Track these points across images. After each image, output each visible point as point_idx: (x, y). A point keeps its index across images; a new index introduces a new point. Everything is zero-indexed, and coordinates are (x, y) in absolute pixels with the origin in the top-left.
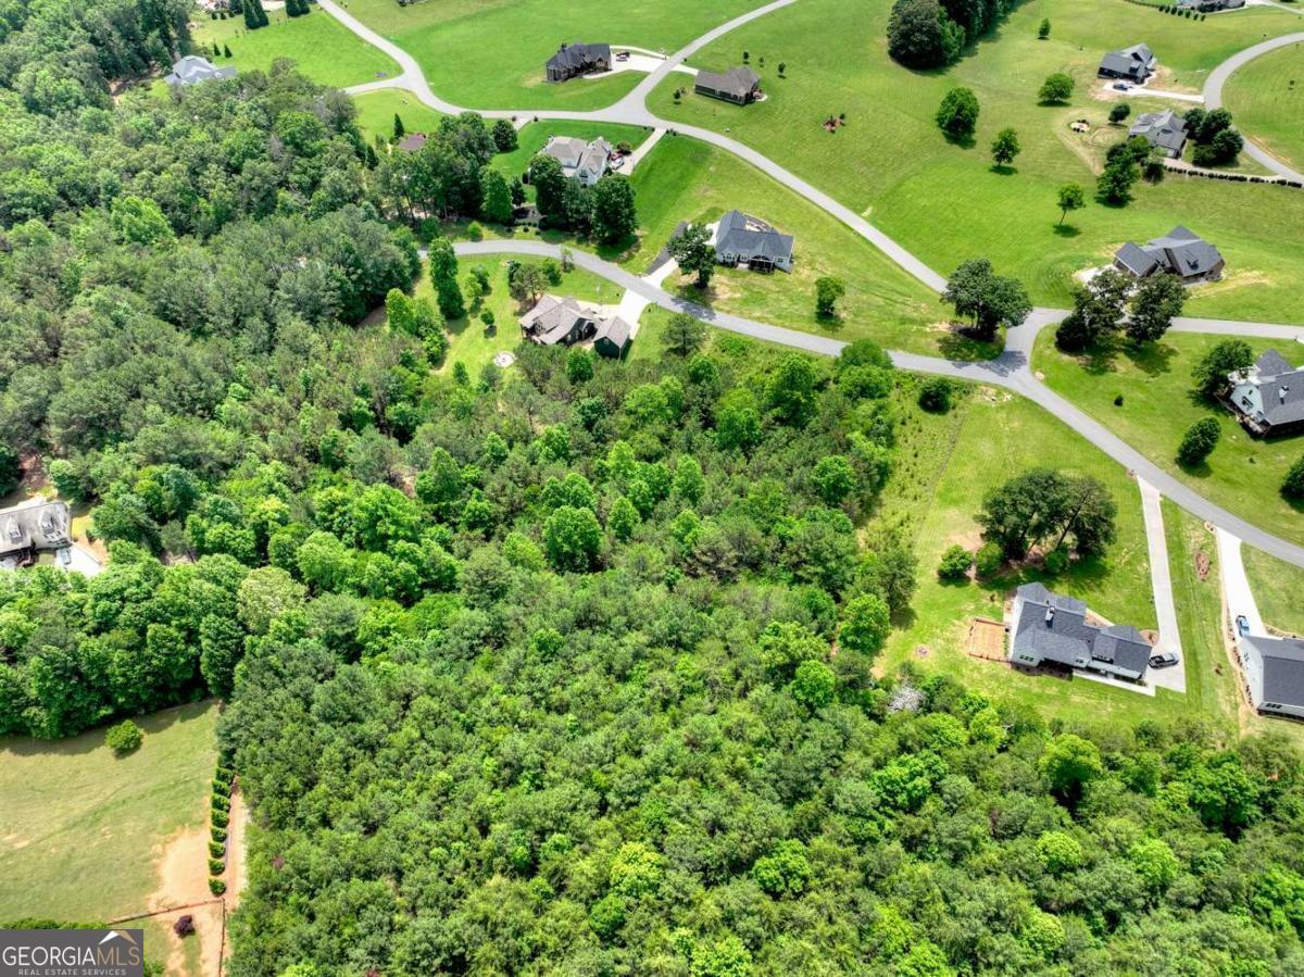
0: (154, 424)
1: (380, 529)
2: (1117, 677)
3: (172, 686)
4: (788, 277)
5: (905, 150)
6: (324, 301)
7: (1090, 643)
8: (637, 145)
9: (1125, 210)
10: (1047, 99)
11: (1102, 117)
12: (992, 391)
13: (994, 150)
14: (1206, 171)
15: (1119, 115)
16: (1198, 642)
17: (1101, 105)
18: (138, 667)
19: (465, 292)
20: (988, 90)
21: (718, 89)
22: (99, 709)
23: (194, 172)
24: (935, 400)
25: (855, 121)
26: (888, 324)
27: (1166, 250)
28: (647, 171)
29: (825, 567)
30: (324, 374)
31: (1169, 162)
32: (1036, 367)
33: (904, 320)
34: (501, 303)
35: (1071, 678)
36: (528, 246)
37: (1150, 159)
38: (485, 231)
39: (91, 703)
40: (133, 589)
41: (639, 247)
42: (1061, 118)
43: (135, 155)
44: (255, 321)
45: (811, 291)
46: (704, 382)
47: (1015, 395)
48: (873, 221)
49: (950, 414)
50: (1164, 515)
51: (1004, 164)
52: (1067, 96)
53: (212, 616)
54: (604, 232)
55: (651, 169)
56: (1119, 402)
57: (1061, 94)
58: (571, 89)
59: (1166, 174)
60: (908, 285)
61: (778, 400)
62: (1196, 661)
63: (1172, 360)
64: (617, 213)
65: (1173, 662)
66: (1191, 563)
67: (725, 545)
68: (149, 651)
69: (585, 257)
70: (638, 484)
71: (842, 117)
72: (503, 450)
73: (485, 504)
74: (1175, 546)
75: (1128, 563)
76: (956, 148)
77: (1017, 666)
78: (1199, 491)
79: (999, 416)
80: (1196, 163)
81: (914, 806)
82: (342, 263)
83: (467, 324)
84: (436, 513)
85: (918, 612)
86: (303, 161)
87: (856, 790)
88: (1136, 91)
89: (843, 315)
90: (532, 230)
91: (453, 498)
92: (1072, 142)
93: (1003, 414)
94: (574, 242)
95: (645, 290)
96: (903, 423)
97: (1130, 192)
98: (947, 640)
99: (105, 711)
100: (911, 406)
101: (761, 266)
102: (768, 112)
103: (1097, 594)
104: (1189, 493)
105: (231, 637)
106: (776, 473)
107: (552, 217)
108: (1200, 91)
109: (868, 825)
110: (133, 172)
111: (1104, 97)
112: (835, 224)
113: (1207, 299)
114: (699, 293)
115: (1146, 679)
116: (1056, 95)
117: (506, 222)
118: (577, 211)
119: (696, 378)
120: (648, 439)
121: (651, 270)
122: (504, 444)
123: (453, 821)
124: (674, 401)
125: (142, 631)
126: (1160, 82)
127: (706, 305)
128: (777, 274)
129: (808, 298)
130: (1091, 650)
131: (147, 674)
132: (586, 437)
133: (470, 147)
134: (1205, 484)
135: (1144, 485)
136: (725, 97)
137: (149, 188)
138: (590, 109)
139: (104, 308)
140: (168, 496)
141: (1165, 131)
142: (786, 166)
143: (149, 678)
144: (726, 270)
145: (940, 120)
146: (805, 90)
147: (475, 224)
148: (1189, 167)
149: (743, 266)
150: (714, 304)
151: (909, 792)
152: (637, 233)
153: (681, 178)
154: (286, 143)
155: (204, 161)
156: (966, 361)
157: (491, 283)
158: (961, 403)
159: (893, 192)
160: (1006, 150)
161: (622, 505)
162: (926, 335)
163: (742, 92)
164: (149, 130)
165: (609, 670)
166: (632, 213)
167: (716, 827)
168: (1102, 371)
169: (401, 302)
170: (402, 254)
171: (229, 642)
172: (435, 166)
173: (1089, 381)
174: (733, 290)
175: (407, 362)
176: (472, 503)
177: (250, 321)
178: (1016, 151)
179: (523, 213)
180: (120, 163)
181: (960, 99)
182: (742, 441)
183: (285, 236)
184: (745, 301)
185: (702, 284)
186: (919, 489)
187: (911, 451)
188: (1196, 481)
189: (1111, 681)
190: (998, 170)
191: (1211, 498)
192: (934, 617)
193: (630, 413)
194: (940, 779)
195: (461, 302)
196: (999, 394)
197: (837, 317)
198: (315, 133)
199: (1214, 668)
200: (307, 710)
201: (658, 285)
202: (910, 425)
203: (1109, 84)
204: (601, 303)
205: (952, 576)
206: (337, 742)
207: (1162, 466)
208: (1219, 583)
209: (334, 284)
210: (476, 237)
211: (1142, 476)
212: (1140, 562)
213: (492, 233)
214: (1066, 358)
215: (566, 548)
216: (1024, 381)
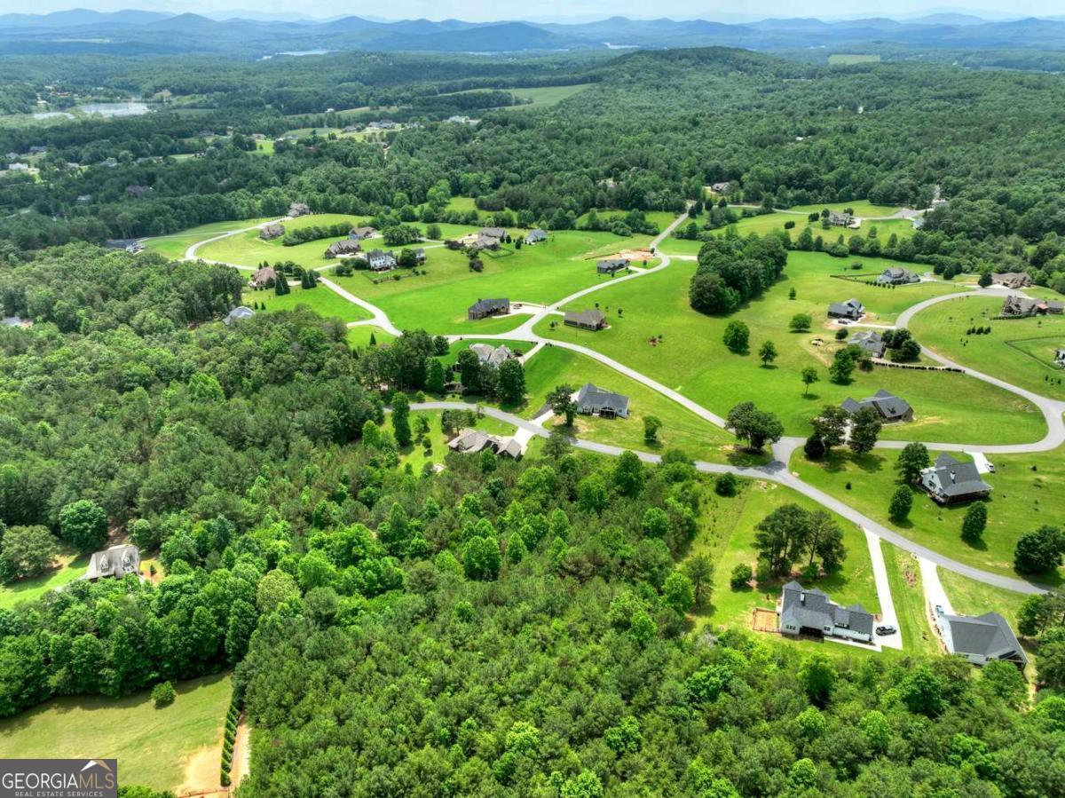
0: (210, 494)
1: (355, 550)
2: (855, 640)
3: (201, 658)
4: (625, 421)
5: (703, 356)
6: (322, 428)
7: (832, 615)
8: (526, 352)
9: (850, 387)
10: (795, 329)
11: (832, 338)
12: (763, 483)
13: (761, 354)
14: (900, 365)
15: (842, 335)
16: (910, 621)
17: (830, 331)
18: (183, 638)
19: (412, 428)
20: (758, 326)
21: (579, 322)
22: (149, 673)
23: (242, 363)
24: (726, 487)
25: (668, 340)
26: (694, 447)
27: (874, 403)
28: (534, 363)
29: (651, 572)
30: (319, 472)
31: (875, 360)
32: (791, 470)
33: (703, 444)
34: (436, 435)
35: (823, 642)
36: (455, 404)
37: (864, 358)
38: (426, 397)
39: (146, 667)
40: (189, 585)
41: (527, 405)
42: (804, 340)
43: (206, 353)
44: (278, 439)
45: (642, 428)
46: (569, 471)
47: (780, 485)
48: (682, 393)
49: (737, 497)
50: (883, 549)
51: (768, 363)
52: (808, 327)
53: (240, 600)
54: (504, 394)
55: (536, 364)
56: (849, 487)
57: (805, 326)
58: (486, 323)
59: (874, 366)
60: (706, 426)
61: (618, 481)
62: (909, 631)
63: (883, 464)
64: (513, 381)
65: (894, 632)
66: (904, 577)
67: (584, 559)
68: (192, 627)
69: (492, 411)
70: (526, 526)
71: (660, 337)
72: (435, 509)
73: (423, 541)
74: (891, 567)
75: (859, 577)
76: (737, 356)
77: (785, 635)
78: (905, 536)
79: (769, 498)
80: (892, 360)
81: (713, 697)
82: (335, 408)
83: (413, 449)
84: (390, 549)
85: (718, 607)
86: (314, 355)
87: (672, 685)
88: (851, 324)
89: (663, 441)
90: (458, 396)
91: (401, 539)
92: (812, 351)
93: (772, 496)
94: (485, 403)
95: (531, 428)
96: (706, 503)
97: (851, 377)
98: (737, 622)
99: (154, 675)
100: (710, 491)
101: (608, 414)
102: (611, 335)
103: (839, 594)
104: (898, 538)
105: (251, 616)
106: (619, 522)
107: (472, 387)
108: (894, 324)
109: (680, 709)
110: (204, 363)
111: (833, 328)
112: (657, 394)
113: (904, 431)
114: (568, 428)
115: (874, 641)
116: (801, 325)
117: (440, 393)
118: (488, 383)
119: (564, 469)
120: (533, 501)
121: (535, 417)
122: (437, 506)
123: (399, 714)
124: (550, 481)
125: (190, 614)
126: (868, 320)
127: (572, 436)
128: (619, 419)
129: (639, 433)
130: (833, 620)
131: (188, 645)
132: (493, 502)
133: (421, 347)
134: (910, 533)
135: (869, 534)
136: (583, 326)
137: (214, 370)
138: (497, 333)
139: (181, 431)
140: (212, 537)
141: (870, 342)
142: (624, 364)
143: (189, 649)
144: (585, 417)
145: (725, 341)
146: (635, 323)
147: (421, 392)
148: (889, 362)
149: (596, 415)
150: (577, 435)
151: (708, 688)
152: (526, 396)
153: (555, 369)
154: (304, 345)
155: (249, 356)
156: (746, 466)
157: (429, 426)
158: (743, 490)
159: (696, 378)
160: (768, 353)
161: (515, 538)
162: (718, 452)
163: (595, 323)
164: (215, 341)
165: (506, 627)
166: (523, 383)
167: (577, 712)
168: (838, 470)
169: (373, 429)
170: (373, 407)
171: (248, 620)
172: (399, 356)
173: (829, 476)
174: (589, 427)
175: (375, 464)
176: (415, 541)
177: (274, 439)
178: (775, 355)
179: (452, 387)
180: (197, 357)
181: (736, 326)
182: (595, 504)
183: (300, 393)
184: (598, 434)
185: (569, 424)
186: (718, 540)
187: (711, 518)
188: (904, 531)
189: (850, 643)
190: (765, 367)
191: (914, 540)
192: (728, 610)
193: (520, 488)
194: (729, 680)
195: (410, 435)
196: (769, 484)
197: (659, 443)
198: (322, 340)
199: (921, 637)
200: (301, 654)
201: (540, 426)
202: (710, 504)
203: (835, 321)
204: (502, 435)
205: (740, 584)
206: (319, 671)
207: (879, 522)
208: (922, 588)
209: (329, 420)
210: (421, 401)
211: (868, 529)
212: (868, 576)
213: (431, 398)
214: (812, 463)
215: (477, 565)
216: (785, 477)
